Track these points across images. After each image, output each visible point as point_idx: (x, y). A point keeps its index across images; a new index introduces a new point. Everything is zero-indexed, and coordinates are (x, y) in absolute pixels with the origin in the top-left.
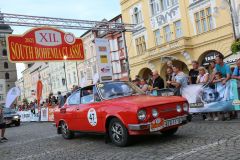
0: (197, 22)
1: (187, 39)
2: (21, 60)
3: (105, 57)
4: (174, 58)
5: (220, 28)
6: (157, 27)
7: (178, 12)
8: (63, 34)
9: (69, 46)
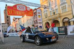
0: (62, 9)
1: (59, 14)
2: (11, 15)
3: (40, 16)
4: (55, 19)
5: (69, 11)
6: (51, 10)
7: (57, 6)
8: (26, 7)
9: (28, 11)
